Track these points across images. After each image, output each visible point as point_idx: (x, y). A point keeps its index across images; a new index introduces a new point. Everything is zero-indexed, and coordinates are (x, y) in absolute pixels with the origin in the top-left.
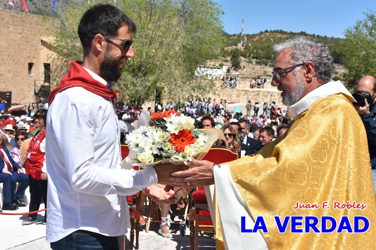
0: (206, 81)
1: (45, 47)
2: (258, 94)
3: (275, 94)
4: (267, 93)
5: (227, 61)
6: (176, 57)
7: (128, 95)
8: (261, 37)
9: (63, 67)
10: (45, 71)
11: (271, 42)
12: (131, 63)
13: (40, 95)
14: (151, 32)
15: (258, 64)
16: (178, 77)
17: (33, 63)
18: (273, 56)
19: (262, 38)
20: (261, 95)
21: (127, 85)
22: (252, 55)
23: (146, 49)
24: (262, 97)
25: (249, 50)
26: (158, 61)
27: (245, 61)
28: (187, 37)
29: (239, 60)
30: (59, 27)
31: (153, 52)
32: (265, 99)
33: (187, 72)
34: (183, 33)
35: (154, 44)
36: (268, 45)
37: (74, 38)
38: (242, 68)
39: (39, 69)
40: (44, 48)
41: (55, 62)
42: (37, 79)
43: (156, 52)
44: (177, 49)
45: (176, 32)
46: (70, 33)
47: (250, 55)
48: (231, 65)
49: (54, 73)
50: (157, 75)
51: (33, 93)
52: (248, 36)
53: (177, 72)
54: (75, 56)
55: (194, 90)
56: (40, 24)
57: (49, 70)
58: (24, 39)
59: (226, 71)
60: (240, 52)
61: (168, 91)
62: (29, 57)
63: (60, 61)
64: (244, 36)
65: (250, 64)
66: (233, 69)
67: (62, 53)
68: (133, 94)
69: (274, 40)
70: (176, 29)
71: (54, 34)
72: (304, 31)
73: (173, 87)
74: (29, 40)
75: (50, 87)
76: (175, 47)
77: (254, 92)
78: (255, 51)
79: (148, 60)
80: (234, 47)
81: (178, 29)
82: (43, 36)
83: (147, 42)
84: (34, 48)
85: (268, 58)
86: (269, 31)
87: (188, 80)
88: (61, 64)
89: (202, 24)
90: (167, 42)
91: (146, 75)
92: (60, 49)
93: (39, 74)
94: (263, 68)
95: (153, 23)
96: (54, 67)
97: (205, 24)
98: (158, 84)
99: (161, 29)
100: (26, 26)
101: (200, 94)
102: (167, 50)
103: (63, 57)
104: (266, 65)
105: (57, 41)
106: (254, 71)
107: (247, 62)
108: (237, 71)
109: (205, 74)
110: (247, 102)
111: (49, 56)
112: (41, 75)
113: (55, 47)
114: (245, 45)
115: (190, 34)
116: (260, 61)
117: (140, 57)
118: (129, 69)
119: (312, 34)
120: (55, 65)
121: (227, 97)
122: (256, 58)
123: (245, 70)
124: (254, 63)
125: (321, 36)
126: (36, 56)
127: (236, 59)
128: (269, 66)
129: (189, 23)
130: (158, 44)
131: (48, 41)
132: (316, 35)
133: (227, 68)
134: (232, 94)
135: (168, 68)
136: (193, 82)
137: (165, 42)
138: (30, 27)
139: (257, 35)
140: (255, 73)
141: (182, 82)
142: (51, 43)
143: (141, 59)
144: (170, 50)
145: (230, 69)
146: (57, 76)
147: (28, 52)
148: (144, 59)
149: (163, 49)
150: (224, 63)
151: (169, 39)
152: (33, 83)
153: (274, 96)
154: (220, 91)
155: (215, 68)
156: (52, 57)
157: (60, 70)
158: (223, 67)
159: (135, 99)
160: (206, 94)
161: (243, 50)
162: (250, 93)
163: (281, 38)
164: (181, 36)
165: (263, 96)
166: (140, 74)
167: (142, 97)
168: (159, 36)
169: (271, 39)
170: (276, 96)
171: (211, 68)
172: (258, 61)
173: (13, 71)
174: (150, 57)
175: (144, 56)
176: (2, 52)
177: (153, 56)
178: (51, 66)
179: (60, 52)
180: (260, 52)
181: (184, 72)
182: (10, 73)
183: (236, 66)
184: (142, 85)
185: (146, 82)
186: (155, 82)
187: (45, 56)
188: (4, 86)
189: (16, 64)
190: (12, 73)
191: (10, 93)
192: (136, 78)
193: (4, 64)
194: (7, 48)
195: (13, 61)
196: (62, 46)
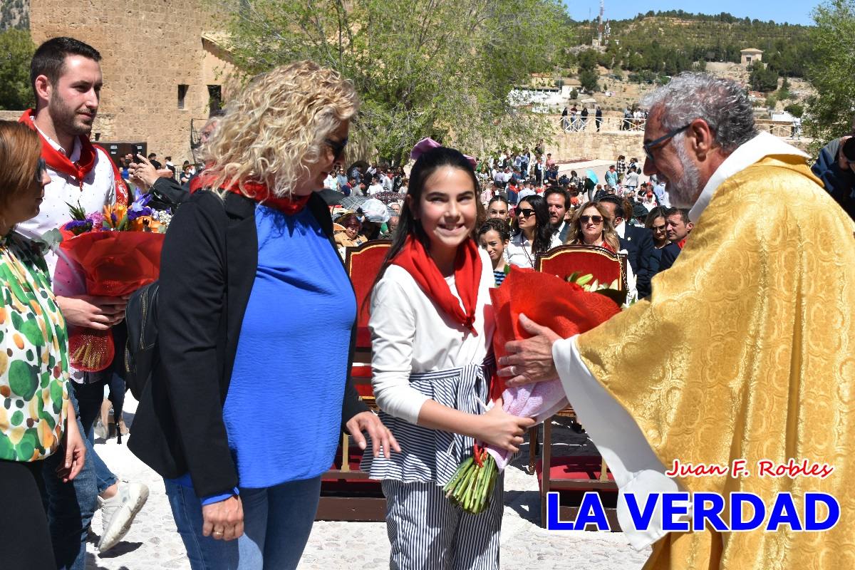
0: (533, 117)
1: (210, 53)
2: (636, 143)
5: (570, 76)
6: (472, 69)
7: (377, 148)
8: (639, 25)
10: (210, 100)
11: (660, 36)
12: (381, 83)
14: (421, 19)
15: (635, 81)
16: (477, 108)
17: (188, 86)
18: (664, 63)
19: (641, 28)
21: (374, 126)
22: (621, 63)
23: (410, 53)
25: (615, 52)
26: (436, 77)
27: (606, 75)
28: (493, 28)
29: (596, 73)
30: (238, 12)
31: (425, 60)
33: (494, 98)
34: (486, 20)
35: (427, 43)
36: (655, 41)
37: (268, 34)
38: (602, 89)
39: (199, 97)
40: (209, 55)
41: (229, 82)
42: (196, 117)
43: (431, 59)
44: (473, 52)
45: (470, 19)
46: (259, 24)
47: (617, 63)
48: (579, 83)
50: (434, 106)
52: (613, 23)
53: (474, 98)
55: (507, 135)
56: (199, 7)
57: (220, 98)
58: (168, 38)
59: (569, 96)
60: (597, 57)
61: (457, 138)
62: (179, 74)
63: (240, 81)
64: (605, 23)
65: (618, 81)
66: (582, 91)
67: (244, 64)
68: (387, 145)
69: (665, 32)
70: (471, 11)
71: (228, 27)
72: (727, 12)
73: (466, 129)
74: (179, 39)
76: (469, 49)
77: (627, 137)
78: (628, 55)
79: (415, 75)
80: (585, 47)
81: (474, 13)
82: (205, 30)
83: (412, 40)
84: (189, 56)
85: (655, 69)
86: (656, 13)
87: (497, 115)
88: (243, 85)
90: (454, 39)
91: (412, 106)
92: (241, 56)
93: (199, 107)
94: (644, 89)
96: (230, 93)
98: (436, 125)
99: (442, 11)
100: (171, 12)
101: (520, 143)
102: (454, 55)
103: (246, 72)
104: (650, 82)
105: (234, 40)
106: (624, 95)
107: (611, 77)
108: (591, 95)
109: (530, 103)
110: (613, 158)
111: (218, 71)
112: (203, 108)
113: (229, 52)
114: (607, 42)
115: (499, 21)
116: (638, 74)
117: (400, 69)
118: (377, 93)
119: (744, 18)
120: (230, 89)
122: (630, 69)
123: (607, 94)
124: (626, 79)
125: (761, 23)
126: (192, 71)
127: (589, 71)
128: (655, 84)
130: (436, 42)
131: (216, 39)
132: (752, 19)
133: (571, 90)
135: (456, 91)
136: (505, 118)
137: (449, 40)
138: (179, 14)
139: (630, 21)
140: (628, 99)
141: (484, 119)
142: (222, 45)
143: (402, 75)
144: (459, 55)
145: (578, 91)
147: (177, 64)
148: (409, 75)
149: (445, 53)
150: (564, 79)
151: (458, 33)
152: (187, 124)
155: (547, 91)
156: (225, 72)
158: (563, 87)
159: (391, 156)
161: (602, 53)
162: (620, 139)
163: (679, 26)
164: (480, 26)
166: (399, 104)
167: (405, 150)
168: (436, 26)
169: (661, 29)
171: (539, 90)
172: (634, 74)
173: (148, 102)
174: (420, 69)
175: (409, 68)
176: (125, 63)
177: (426, 68)
178: (222, 92)
179: (241, 63)
180: (637, 57)
181: (488, 98)
182: (143, 105)
183: (589, 85)
184: (404, 126)
185: (413, 121)
186: (431, 120)
187: (211, 70)
188: (130, 131)
189: (154, 87)
190: (146, 106)
191: (144, 144)
192: (391, 112)
193: (131, 88)
194: (137, 55)
195: (149, 81)
196: (245, 50)
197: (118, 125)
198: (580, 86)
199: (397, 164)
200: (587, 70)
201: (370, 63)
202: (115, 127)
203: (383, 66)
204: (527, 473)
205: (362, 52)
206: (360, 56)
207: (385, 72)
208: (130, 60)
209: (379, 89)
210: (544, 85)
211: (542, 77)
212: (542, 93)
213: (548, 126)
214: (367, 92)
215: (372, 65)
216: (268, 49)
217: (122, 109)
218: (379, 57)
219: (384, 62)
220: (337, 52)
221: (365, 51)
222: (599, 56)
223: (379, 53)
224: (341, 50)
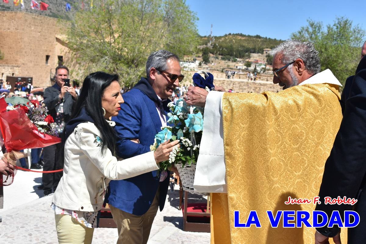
0: (184, 72)
3: (236, 83)
5: (199, 57)
7: (124, 82)
8: (226, 38)
9: (73, 59)
10: (58, 62)
11: (233, 43)
12: (126, 57)
13: (54, 80)
14: (142, 33)
15: (223, 59)
17: (50, 56)
18: (235, 53)
19: (226, 40)
20: (225, 83)
21: (123, 74)
22: (218, 53)
23: (137, 46)
25: (216, 48)
26: (147, 55)
27: (213, 57)
28: (170, 38)
29: (209, 56)
30: (70, 27)
31: (143, 49)
32: (228, 86)
34: (167, 34)
35: (144, 43)
36: (231, 45)
37: (82, 36)
38: (211, 62)
39: (54, 60)
40: (59, 44)
41: (67, 54)
42: (52, 68)
43: (145, 49)
44: (162, 46)
45: (161, 34)
46: (79, 33)
47: (217, 52)
48: (202, 59)
49: (66, 64)
51: (49, 79)
52: (216, 37)
54: (83, 50)
56: (55, 25)
57: (62, 61)
58: (42, 37)
59: (198, 64)
60: (209, 50)
62: (46, 51)
63: (70, 54)
64: (212, 37)
65: (217, 59)
66: (203, 63)
68: (127, 81)
69: (235, 41)
70: (161, 31)
71: (67, 33)
72: (258, 35)
74: (46, 37)
76: (160, 45)
77: (220, 81)
78: (221, 49)
79: (139, 55)
80: (205, 46)
81: (163, 31)
82: (58, 34)
83: (138, 41)
85: (231, 55)
86: (232, 34)
88: (72, 56)
89: (181, 28)
90: (155, 41)
91: (137, 66)
92: (71, 45)
93: (54, 64)
94: (227, 63)
95: (144, 26)
96: (67, 59)
97: (184, 27)
99: (150, 30)
100: (44, 27)
102: (154, 47)
103: (73, 51)
104: (229, 60)
105: (69, 39)
106: (219, 65)
107: (214, 58)
108: (207, 64)
109: (183, 66)
111: (62, 50)
112: (56, 64)
113: (66, 43)
114: (213, 44)
115: (172, 35)
116: (225, 57)
117: (133, 52)
118: (124, 61)
119: (265, 37)
120: (67, 57)
122: (222, 55)
123: (213, 64)
124: (220, 58)
125: (271, 39)
126: (52, 50)
127: (206, 55)
128: (231, 61)
129: (171, 27)
130: (147, 42)
131: (61, 38)
132: (268, 38)
133: (199, 62)
137: (153, 42)
138: (47, 27)
139: (222, 37)
140: (221, 66)
142: (64, 40)
143: (134, 54)
144: (156, 47)
146: (68, 66)
147: (46, 47)
148: (137, 54)
149: (151, 46)
150: (197, 58)
151: (156, 39)
152: (49, 70)
153: (236, 84)
155: (190, 62)
156: (65, 51)
157: (71, 61)
158: (196, 61)
159: (129, 85)
160: (184, 82)
161: (211, 48)
163: (241, 39)
164: (165, 36)
165: (227, 84)
166: (133, 65)
168: (148, 36)
169: (234, 40)
170: (237, 84)
171: (187, 62)
172: (223, 57)
173: (34, 62)
174: (141, 53)
175: (137, 52)
176: (25, 46)
177: (143, 52)
178: (63, 58)
179: (71, 48)
180: (225, 50)
182: (31, 63)
183: (206, 60)
184: (134, 74)
185: (138, 72)
187: (59, 50)
188: (26, 73)
189: (36, 56)
190: (33, 63)
191: (32, 78)
192: (130, 68)
193: (27, 56)
194: (30, 43)
195: (34, 53)
196: (73, 42)
197: (21, 70)
198: (202, 61)
201: (122, 49)
203: (127, 50)
204: (178, 209)
205: (119, 45)
206: (118, 46)
207: (127, 53)
208: (27, 45)
209: (125, 60)
210: (189, 60)
211: (188, 57)
212: (188, 63)
213: (190, 75)
214: (120, 60)
215: (123, 50)
216: (82, 43)
217: (23, 64)
218: (125, 47)
219: (127, 49)
220: (109, 45)
221: (120, 44)
222: (210, 50)
223: (125, 46)
224: (111, 44)
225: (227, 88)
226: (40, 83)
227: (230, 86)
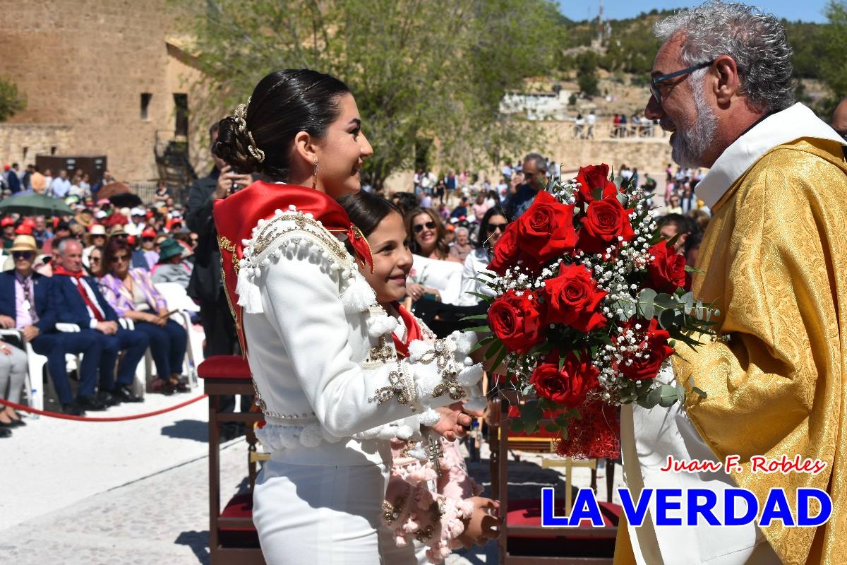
0: (524, 125)
1: (175, 59)
4: (657, 147)
5: (568, 80)
6: (458, 73)
8: (642, 25)
9: (215, 102)
13: (167, 162)
14: (403, 20)
15: (639, 84)
16: (464, 116)
17: (151, 94)
19: (642, 28)
20: (643, 151)
22: (623, 66)
23: (391, 57)
24: (647, 156)
25: (616, 54)
26: (419, 82)
27: (607, 79)
28: (480, 29)
29: (596, 77)
30: (203, 13)
31: (406, 64)
32: (653, 159)
33: (482, 104)
34: (472, 20)
35: (410, 46)
37: (237, 37)
38: (603, 94)
39: (164, 106)
40: (174, 62)
41: (197, 89)
42: (160, 128)
43: (414, 63)
44: (459, 55)
45: (456, 19)
46: (228, 27)
47: (618, 66)
48: (578, 87)
49: (195, 115)
50: (417, 113)
51: (151, 159)
52: (613, 23)
53: (461, 105)
54: (240, 75)
56: (163, 9)
57: (186, 107)
58: (129, 44)
59: (567, 102)
60: (597, 60)
61: (442, 148)
62: (141, 81)
63: (206, 89)
64: (605, 23)
65: (619, 85)
66: (582, 96)
67: (211, 70)
70: (456, 10)
71: (194, 30)
73: (452, 138)
74: (141, 44)
75: (187, 144)
76: (454, 52)
77: (628, 145)
78: (630, 56)
79: (395, 81)
80: (584, 48)
81: (460, 12)
82: (171, 34)
83: (393, 42)
86: (660, 11)
87: (485, 122)
88: (211, 94)
90: (438, 40)
91: (393, 113)
92: (208, 62)
93: (163, 117)
96: (197, 102)
98: (420, 133)
99: (424, 11)
100: (133, 15)
102: (437, 57)
103: (213, 79)
105: (201, 45)
106: (627, 100)
107: (613, 80)
108: (590, 100)
109: (520, 108)
111: (183, 78)
113: (195, 58)
114: (607, 43)
115: (486, 21)
116: (641, 77)
117: (380, 74)
121: (570, 159)
122: (633, 71)
123: (608, 99)
124: (628, 82)
126: (156, 78)
127: (589, 74)
130: (418, 44)
131: (180, 44)
133: (570, 95)
134: (582, 150)
135: (440, 97)
136: (495, 126)
137: (433, 42)
138: (141, 16)
139: (632, 21)
140: (630, 104)
141: (471, 127)
142: (187, 50)
143: (381, 79)
144: (443, 58)
145: (576, 96)
146: (200, 120)
147: (139, 71)
148: (389, 79)
149: (429, 56)
150: (563, 84)
151: (442, 34)
152: (151, 135)
154: (555, 145)
155: (543, 96)
156: (192, 80)
157: (208, 108)
158: (562, 92)
161: (603, 55)
162: (621, 146)
164: (466, 26)
165: (648, 152)
166: (379, 112)
168: (419, 27)
171: (534, 95)
172: (636, 77)
173: (108, 113)
174: (401, 74)
175: (389, 74)
176: (83, 70)
177: (408, 73)
178: (189, 99)
179: (208, 69)
180: (641, 58)
181: (475, 104)
182: (102, 116)
183: (589, 89)
185: (394, 129)
186: (414, 129)
187: (175, 77)
188: (89, 144)
189: (114, 96)
190: (106, 116)
191: (104, 159)
192: (371, 121)
193: (90, 96)
194: (95, 62)
195: (109, 89)
196: (213, 55)
197: (76, 137)
198: (578, 91)
199: (378, 176)
200: (586, 74)
201: (348, 67)
202: (73, 139)
203: (362, 71)
205: (338, 56)
206: (336, 60)
207: (364, 77)
208: (88, 67)
210: (540, 90)
212: (538, 98)
215: (351, 70)
216: (237, 55)
217: (81, 121)
218: (358, 61)
219: (364, 67)
220: (313, 56)
221: (342, 55)
222: (598, 58)
223: (356, 57)
224: (318, 53)
225: (649, 164)
226: (129, 172)
227: (656, 157)
